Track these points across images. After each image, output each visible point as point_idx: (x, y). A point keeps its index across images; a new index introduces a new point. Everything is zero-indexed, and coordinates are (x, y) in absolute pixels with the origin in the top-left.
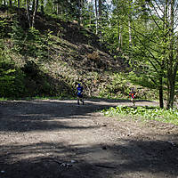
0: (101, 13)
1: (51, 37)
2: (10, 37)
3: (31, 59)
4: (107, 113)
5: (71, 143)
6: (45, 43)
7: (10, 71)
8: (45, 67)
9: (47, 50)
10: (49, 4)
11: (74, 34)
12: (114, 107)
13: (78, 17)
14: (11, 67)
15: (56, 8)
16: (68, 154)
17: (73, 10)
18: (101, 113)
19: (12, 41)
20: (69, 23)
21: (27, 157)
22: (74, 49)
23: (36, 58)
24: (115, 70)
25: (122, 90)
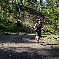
0: (42, 5)
1: (25, 13)
2: (12, 13)
3: (19, 20)
4: (44, 38)
5: (32, 48)
6: (23, 15)
7: (12, 24)
8: (23, 23)
9: (24, 17)
10: (25, 2)
11: (33, 12)
12: (46, 37)
13: (34, 6)
14: (13, 22)
15: (27, 3)
16: (31, 51)
17: (33, 4)
18: (42, 38)
19: (13, 14)
20: (31, 8)
21: (18, 51)
22: (33, 17)
23: (20, 20)
24: (47, 24)
25: (49, 31)
